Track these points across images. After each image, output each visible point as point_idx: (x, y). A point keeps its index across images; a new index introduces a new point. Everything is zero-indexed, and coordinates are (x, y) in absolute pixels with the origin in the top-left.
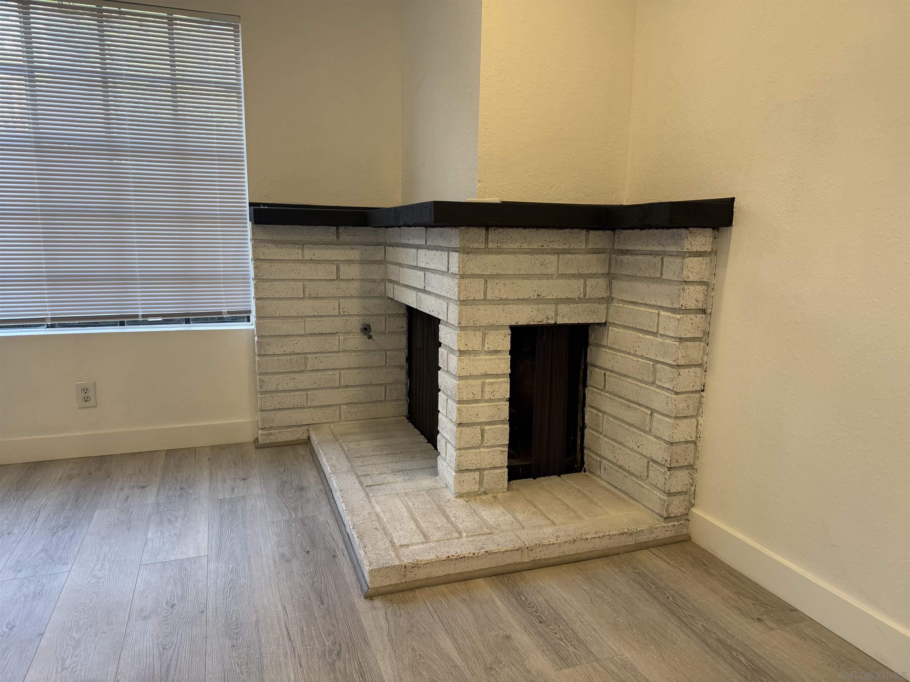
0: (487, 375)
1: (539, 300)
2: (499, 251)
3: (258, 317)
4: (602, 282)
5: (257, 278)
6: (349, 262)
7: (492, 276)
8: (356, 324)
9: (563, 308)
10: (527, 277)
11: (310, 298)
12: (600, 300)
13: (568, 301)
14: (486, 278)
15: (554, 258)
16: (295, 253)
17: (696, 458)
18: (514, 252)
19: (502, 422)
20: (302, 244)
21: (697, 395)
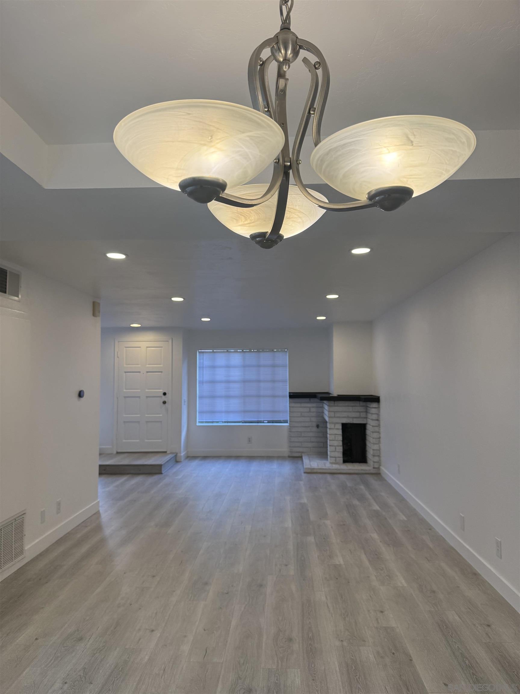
0: (336, 434)
1: (348, 417)
2: (337, 406)
3: (290, 422)
4: (364, 413)
5: (290, 412)
6: (313, 407)
7: (336, 412)
8: (314, 424)
9: (355, 419)
10: (345, 412)
11: (303, 417)
12: (365, 418)
13: (356, 418)
14: (335, 412)
15: (351, 408)
16: (299, 405)
17: (380, 454)
18: (341, 406)
19: (341, 446)
20: (301, 403)
21: (378, 439)
